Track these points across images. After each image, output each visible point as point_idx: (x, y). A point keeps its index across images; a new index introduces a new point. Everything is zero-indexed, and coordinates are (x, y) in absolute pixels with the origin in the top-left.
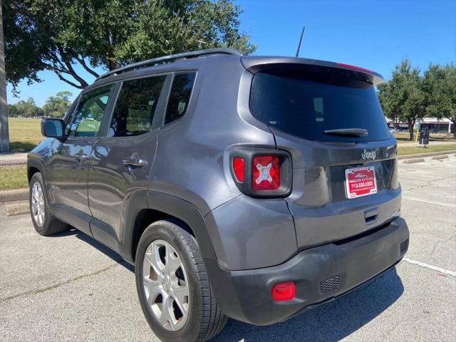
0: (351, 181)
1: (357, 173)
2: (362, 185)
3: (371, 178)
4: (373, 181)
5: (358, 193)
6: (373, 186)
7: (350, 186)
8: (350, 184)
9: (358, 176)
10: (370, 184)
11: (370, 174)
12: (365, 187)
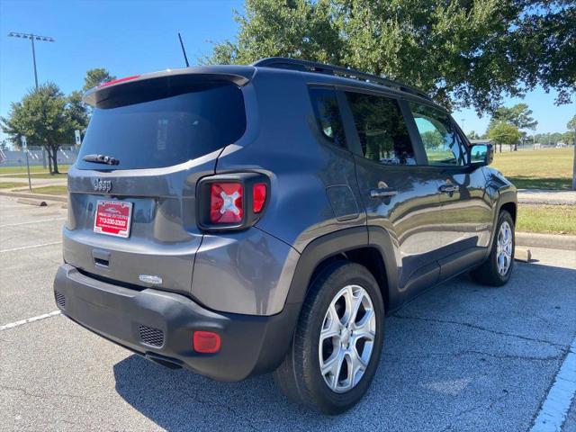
0: (100, 214)
1: (108, 206)
2: (112, 222)
3: (123, 217)
4: (126, 221)
5: (104, 229)
6: (125, 227)
7: (98, 220)
8: (98, 217)
9: (110, 210)
10: (122, 223)
11: (125, 211)
12: (114, 225)
